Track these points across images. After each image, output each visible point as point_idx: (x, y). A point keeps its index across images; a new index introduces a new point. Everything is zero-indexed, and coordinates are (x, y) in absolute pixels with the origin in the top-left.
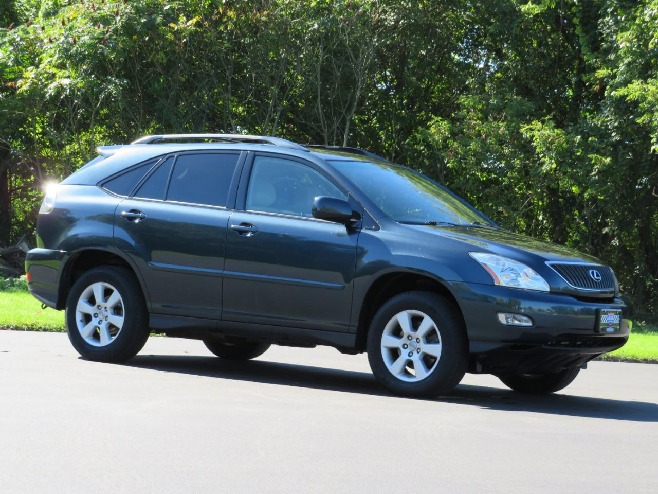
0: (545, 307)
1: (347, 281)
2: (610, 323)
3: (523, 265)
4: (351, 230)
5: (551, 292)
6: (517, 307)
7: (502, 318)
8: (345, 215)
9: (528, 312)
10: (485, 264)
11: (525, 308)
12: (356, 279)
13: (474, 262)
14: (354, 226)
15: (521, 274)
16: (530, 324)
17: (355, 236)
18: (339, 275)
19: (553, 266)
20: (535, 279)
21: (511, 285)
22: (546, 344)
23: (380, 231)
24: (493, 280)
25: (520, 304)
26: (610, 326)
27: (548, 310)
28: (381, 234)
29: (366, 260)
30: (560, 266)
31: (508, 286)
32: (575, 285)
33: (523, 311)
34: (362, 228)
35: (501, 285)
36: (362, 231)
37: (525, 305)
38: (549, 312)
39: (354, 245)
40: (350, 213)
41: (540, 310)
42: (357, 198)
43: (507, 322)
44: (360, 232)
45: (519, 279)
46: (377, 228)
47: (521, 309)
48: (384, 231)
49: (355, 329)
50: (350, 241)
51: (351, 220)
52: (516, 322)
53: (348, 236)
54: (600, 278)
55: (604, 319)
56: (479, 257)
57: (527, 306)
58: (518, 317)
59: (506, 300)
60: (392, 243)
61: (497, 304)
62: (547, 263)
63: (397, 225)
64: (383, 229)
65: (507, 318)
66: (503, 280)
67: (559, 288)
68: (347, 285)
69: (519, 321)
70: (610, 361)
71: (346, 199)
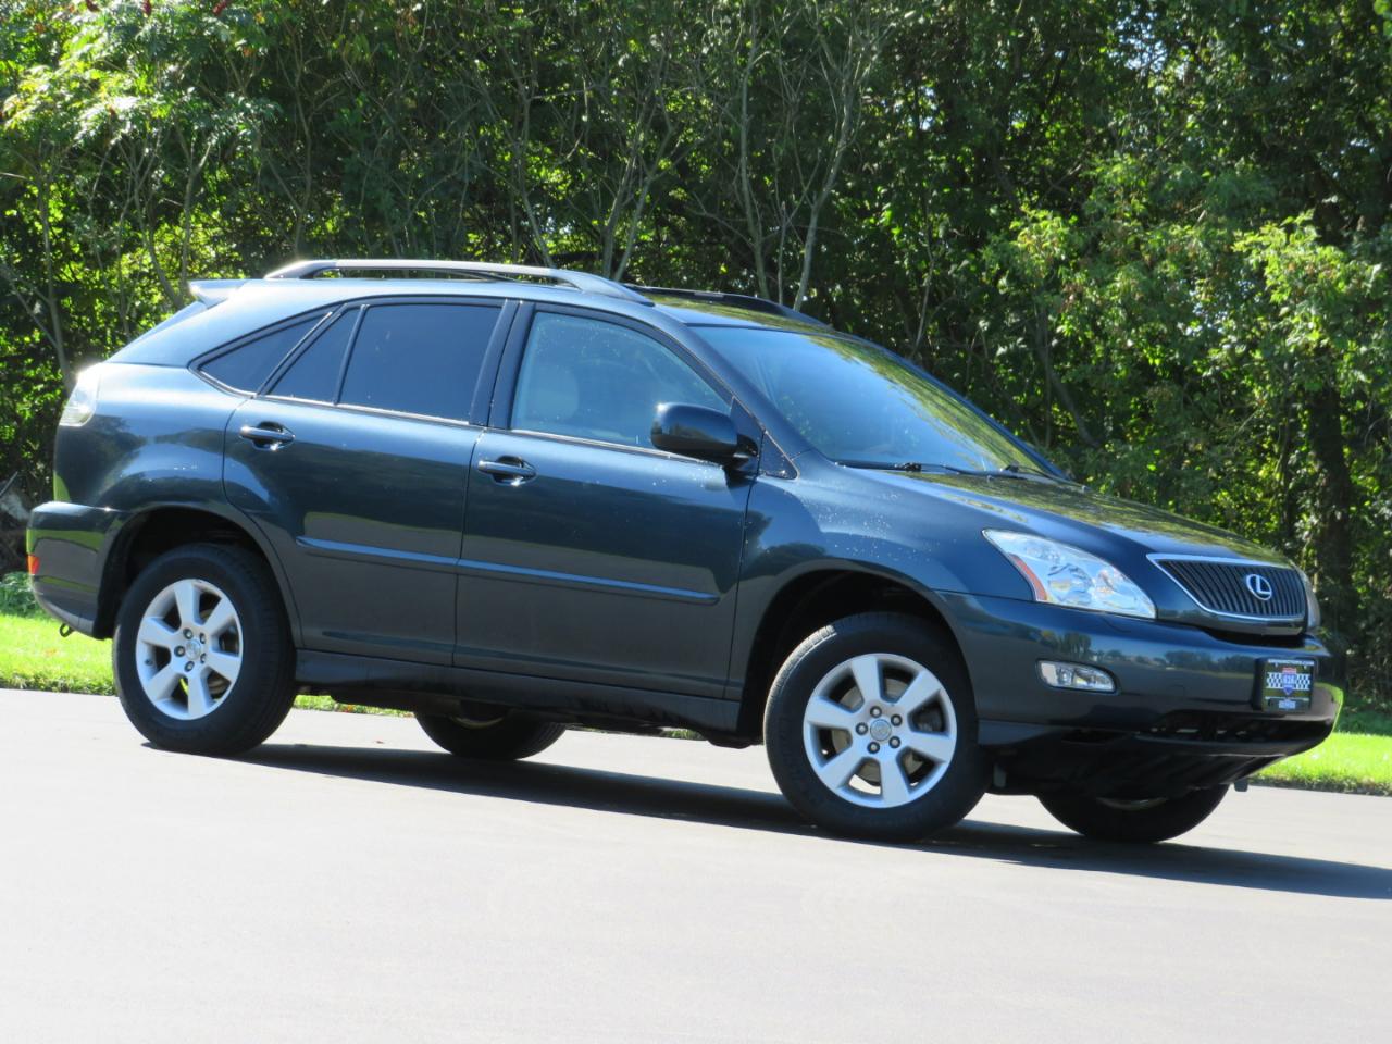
0: (1152, 654)
1: (723, 587)
2: (1288, 689)
3: (1099, 561)
4: (736, 477)
5: (1158, 621)
6: (1082, 649)
7: (1049, 672)
8: (723, 444)
9: (1109, 662)
10: (1016, 557)
11: (1100, 654)
12: (743, 584)
13: (994, 551)
14: (742, 469)
15: (1094, 581)
16: (1109, 687)
17: (743, 491)
18: (706, 575)
19: (1164, 563)
20: (1124, 591)
21: (1073, 602)
22: (1147, 732)
23: (797, 479)
24: (1031, 591)
25: (1088, 643)
26: (1286, 697)
27: (1156, 660)
28: (798, 487)
29: (765, 543)
30: (1179, 564)
31: (1065, 604)
32: (1213, 607)
33: (1095, 658)
34: (757, 474)
35: (1049, 601)
36: (758, 479)
37: (1101, 646)
38: (1158, 664)
39: (741, 508)
40: (732, 441)
41: (1140, 660)
42: (750, 409)
43: (1060, 680)
44: (754, 482)
45: (1091, 590)
46: (792, 475)
47: (1092, 654)
48: (805, 482)
49: (738, 691)
50: (731, 501)
51: (736, 455)
52: (1081, 683)
53: (727, 493)
54: (1270, 593)
55: (1273, 681)
56: (1003, 540)
57: (1106, 650)
58: (1085, 671)
59: (1058, 634)
60: (821, 508)
61: (1044, 642)
62: (1151, 557)
63: (834, 469)
64: (806, 475)
65: (1059, 673)
66: (1054, 592)
67: (1175, 613)
68: (723, 596)
69: (1088, 679)
70: (1364, 793)
71: (727, 410)
